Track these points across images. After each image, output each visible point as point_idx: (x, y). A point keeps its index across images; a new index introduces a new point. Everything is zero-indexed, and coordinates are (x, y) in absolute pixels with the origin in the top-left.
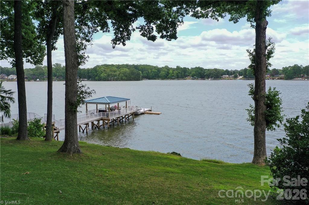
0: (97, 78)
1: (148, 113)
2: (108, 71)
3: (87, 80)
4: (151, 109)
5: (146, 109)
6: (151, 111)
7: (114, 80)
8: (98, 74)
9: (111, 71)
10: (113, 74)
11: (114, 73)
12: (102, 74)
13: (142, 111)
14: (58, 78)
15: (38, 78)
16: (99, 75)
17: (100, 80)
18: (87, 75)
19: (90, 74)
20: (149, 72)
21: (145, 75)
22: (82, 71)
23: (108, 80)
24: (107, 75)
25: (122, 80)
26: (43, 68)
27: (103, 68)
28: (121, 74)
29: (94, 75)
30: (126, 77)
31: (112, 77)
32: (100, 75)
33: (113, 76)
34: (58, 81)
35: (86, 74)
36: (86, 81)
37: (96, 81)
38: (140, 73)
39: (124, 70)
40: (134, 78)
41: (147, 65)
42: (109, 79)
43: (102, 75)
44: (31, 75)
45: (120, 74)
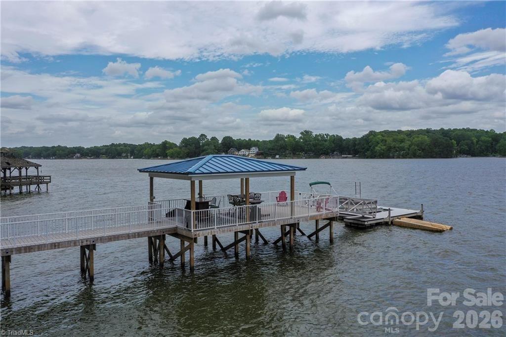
0: (368, 153)
1: (402, 226)
2: (389, 140)
3: (353, 157)
4: (422, 212)
5: (396, 212)
6: (419, 217)
7: (398, 157)
8: (370, 147)
9: (394, 140)
10: (397, 145)
11: (401, 144)
12: (377, 146)
13: (382, 216)
14: (306, 153)
15: (278, 154)
16: (372, 148)
17: (373, 156)
18: (353, 148)
19: (357, 147)
20: (472, 143)
21: (466, 148)
22: (344, 143)
23: (388, 157)
24: (386, 148)
25: (415, 156)
26: (286, 138)
27: (381, 136)
28: (413, 147)
29: (364, 148)
30: (423, 151)
31: (397, 151)
32: (374, 148)
33: (398, 149)
34: (306, 158)
35: (350, 147)
36: (350, 158)
37: (367, 158)
38: (452, 143)
39: (420, 139)
40: (440, 154)
41: (468, 130)
42: (391, 155)
43: (377, 148)
44: (269, 149)
45: (412, 145)
